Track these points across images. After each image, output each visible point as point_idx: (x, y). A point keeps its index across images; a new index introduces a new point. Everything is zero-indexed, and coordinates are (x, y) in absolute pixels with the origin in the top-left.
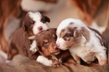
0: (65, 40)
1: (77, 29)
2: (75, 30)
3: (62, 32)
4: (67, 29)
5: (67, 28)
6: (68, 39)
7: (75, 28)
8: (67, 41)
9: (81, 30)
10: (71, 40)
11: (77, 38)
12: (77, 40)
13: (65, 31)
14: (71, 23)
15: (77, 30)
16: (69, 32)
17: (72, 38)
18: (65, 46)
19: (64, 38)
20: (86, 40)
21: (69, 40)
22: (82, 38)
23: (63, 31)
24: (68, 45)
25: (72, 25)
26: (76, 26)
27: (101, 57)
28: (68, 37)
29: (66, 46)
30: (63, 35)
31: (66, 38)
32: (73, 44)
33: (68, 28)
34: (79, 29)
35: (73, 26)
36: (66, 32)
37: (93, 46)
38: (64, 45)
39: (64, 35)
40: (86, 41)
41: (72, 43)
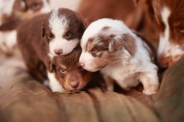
0: (94, 55)
1: (115, 38)
2: (110, 40)
3: (89, 42)
4: (98, 38)
5: (97, 36)
6: (98, 54)
7: (112, 36)
8: (97, 58)
9: (121, 40)
10: (103, 56)
11: (115, 53)
12: (114, 56)
13: (95, 41)
14: (106, 28)
15: (114, 40)
16: (101, 44)
17: (105, 53)
18: (93, 66)
19: (93, 52)
20: (130, 55)
21: (100, 56)
22: (123, 53)
23: (91, 40)
24: (98, 64)
25: (107, 30)
26: (113, 33)
27: (149, 79)
28: (99, 50)
29: (95, 66)
30: (90, 47)
31: (95, 52)
32: (107, 62)
33: (99, 36)
34: (118, 37)
35: (108, 33)
36: (94, 43)
37: (140, 63)
38: (91, 64)
39: (92, 47)
40: (130, 57)
41: (106, 60)
